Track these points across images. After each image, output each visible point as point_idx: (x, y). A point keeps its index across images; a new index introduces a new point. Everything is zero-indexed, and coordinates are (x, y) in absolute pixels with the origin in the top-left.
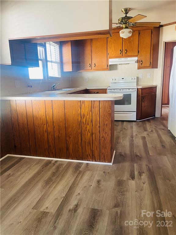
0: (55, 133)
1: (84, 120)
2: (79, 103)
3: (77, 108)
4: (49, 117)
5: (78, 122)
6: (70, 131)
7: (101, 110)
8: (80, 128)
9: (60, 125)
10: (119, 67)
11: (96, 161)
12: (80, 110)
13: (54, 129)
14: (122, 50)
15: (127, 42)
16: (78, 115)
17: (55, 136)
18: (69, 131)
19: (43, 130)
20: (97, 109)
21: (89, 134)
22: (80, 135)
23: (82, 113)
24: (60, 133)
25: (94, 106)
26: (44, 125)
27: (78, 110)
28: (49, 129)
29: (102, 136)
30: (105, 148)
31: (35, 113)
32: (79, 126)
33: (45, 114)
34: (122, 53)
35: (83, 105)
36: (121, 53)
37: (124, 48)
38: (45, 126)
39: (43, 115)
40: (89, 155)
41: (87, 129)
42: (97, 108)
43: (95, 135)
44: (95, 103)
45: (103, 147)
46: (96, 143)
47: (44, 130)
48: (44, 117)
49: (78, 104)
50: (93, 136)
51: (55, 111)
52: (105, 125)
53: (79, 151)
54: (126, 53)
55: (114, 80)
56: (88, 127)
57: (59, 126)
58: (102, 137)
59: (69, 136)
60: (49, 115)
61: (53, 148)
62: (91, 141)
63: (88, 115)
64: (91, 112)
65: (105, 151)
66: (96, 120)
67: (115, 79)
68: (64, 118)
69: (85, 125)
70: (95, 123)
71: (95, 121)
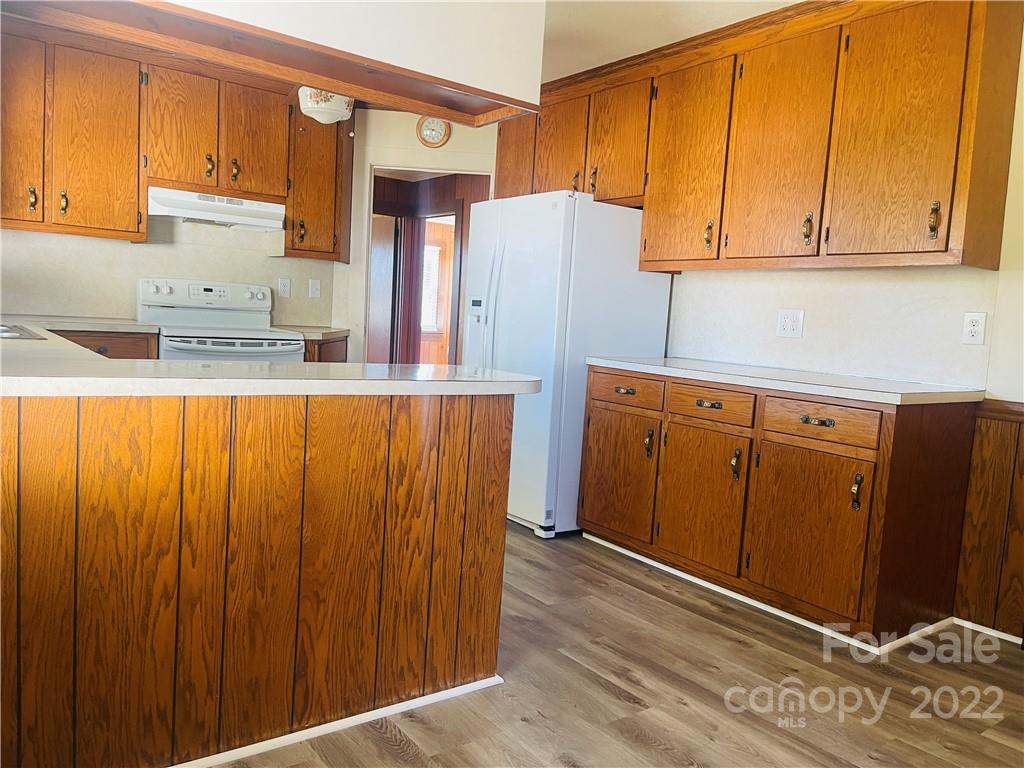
0: (232, 596)
1: (402, 490)
2: (384, 410)
3: (375, 433)
4: (201, 500)
5: (371, 506)
6: (325, 565)
7: (475, 436)
8: (377, 540)
9: (269, 537)
10: (183, 231)
11: (436, 690)
12: (384, 445)
13: (232, 568)
14: (214, 159)
15: (242, 128)
16: (374, 470)
17: (231, 613)
18: (319, 565)
19: (149, 592)
20: (461, 435)
21: (418, 560)
22: (373, 576)
23: (394, 460)
24: (263, 589)
25: (448, 424)
26: (161, 554)
27: (378, 446)
28: (193, 576)
29: (471, 558)
30: (479, 611)
31: (98, 482)
32: (375, 525)
33: (174, 487)
34: (214, 173)
35: (402, 420)
36: (210, 171)
37: (228, 155)
38: (169, 560)
39: (163, 495)
40: (411, 667)
41: (413, 536)
42: (461, 430)
43: (445, 562)
44: (456, 406)
45: (471, 608)
46: (444, 598)
47: (158, 589)
48: (167, 505)
49: (377, 413)
50: (435, 565)
51: (247, 459)
52: (487, 505)
53: (360, 662)
54: (235, 176)
55: (165, 290)
56: (417, 523)
57: (261, 547)
58: (472, 564)
59: (317, 594)
60: (202, 488)
61: (209, 692)
62: (425, 596)
63: (418, 467)
64: (434, 453)
65: (478, 626)
66: (453, 487)
67: (171, 291)
68: (298, 494)
69: (404, 517)
70: (448, 500)
71: (449, 494)
